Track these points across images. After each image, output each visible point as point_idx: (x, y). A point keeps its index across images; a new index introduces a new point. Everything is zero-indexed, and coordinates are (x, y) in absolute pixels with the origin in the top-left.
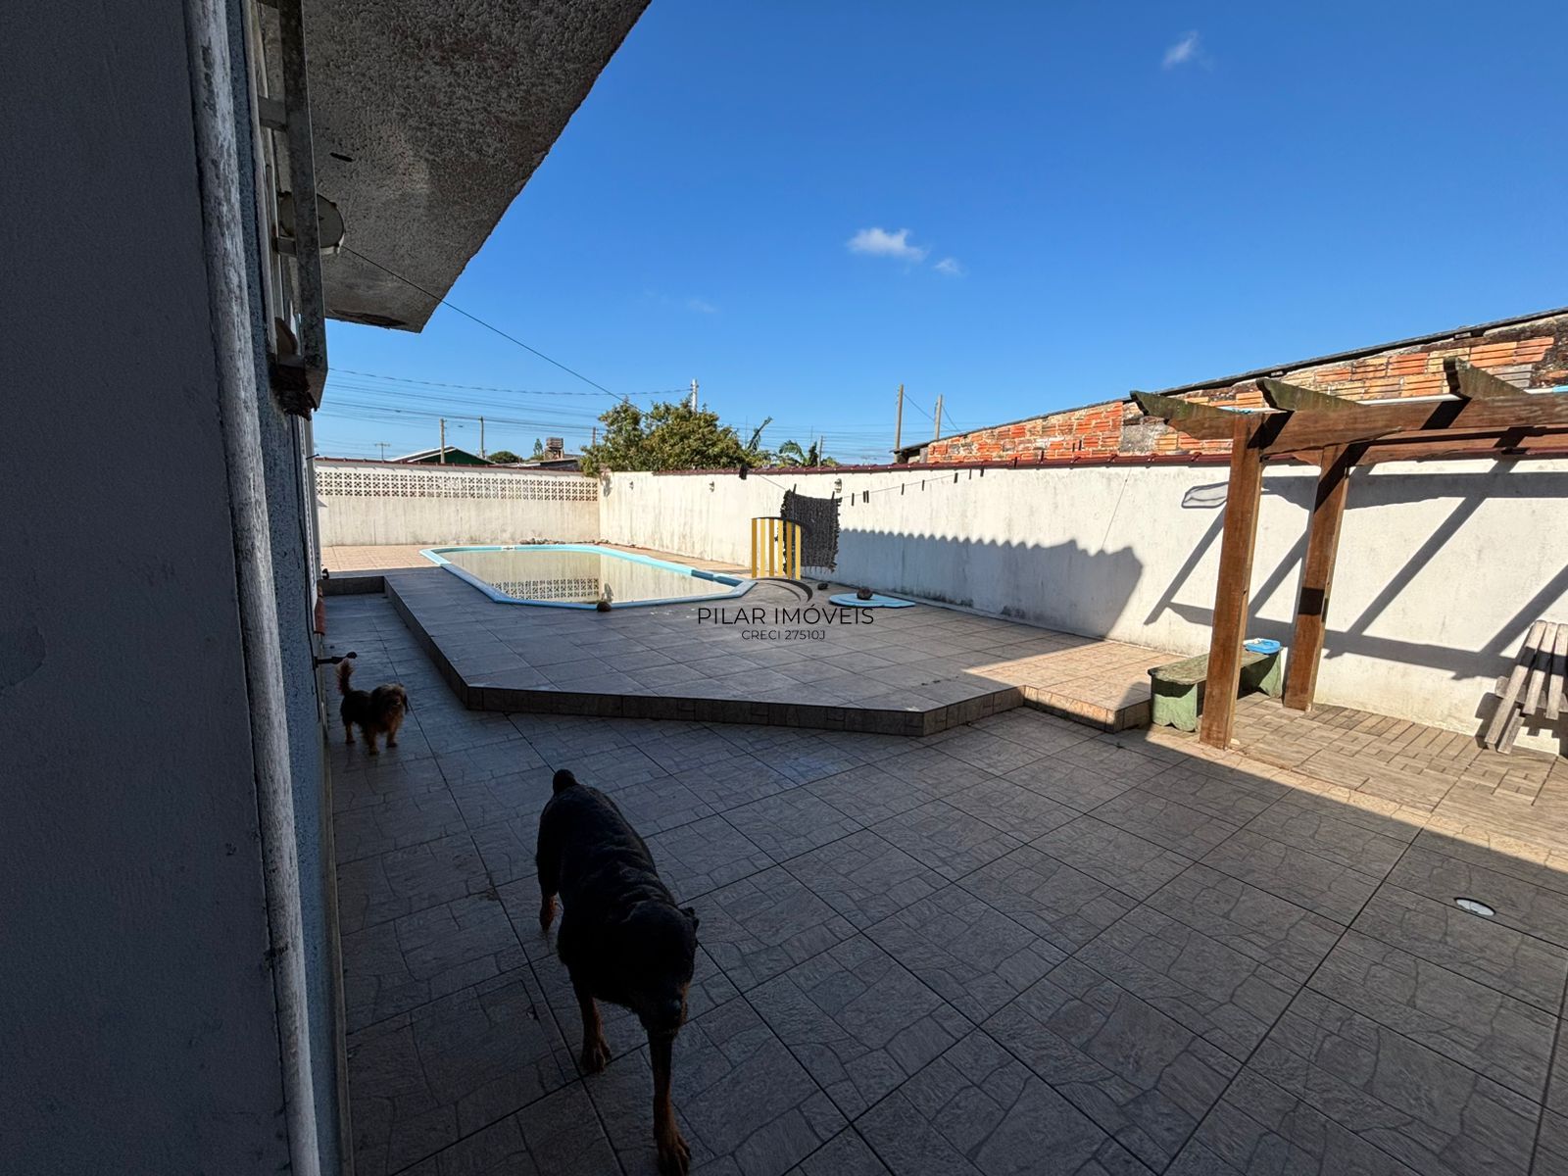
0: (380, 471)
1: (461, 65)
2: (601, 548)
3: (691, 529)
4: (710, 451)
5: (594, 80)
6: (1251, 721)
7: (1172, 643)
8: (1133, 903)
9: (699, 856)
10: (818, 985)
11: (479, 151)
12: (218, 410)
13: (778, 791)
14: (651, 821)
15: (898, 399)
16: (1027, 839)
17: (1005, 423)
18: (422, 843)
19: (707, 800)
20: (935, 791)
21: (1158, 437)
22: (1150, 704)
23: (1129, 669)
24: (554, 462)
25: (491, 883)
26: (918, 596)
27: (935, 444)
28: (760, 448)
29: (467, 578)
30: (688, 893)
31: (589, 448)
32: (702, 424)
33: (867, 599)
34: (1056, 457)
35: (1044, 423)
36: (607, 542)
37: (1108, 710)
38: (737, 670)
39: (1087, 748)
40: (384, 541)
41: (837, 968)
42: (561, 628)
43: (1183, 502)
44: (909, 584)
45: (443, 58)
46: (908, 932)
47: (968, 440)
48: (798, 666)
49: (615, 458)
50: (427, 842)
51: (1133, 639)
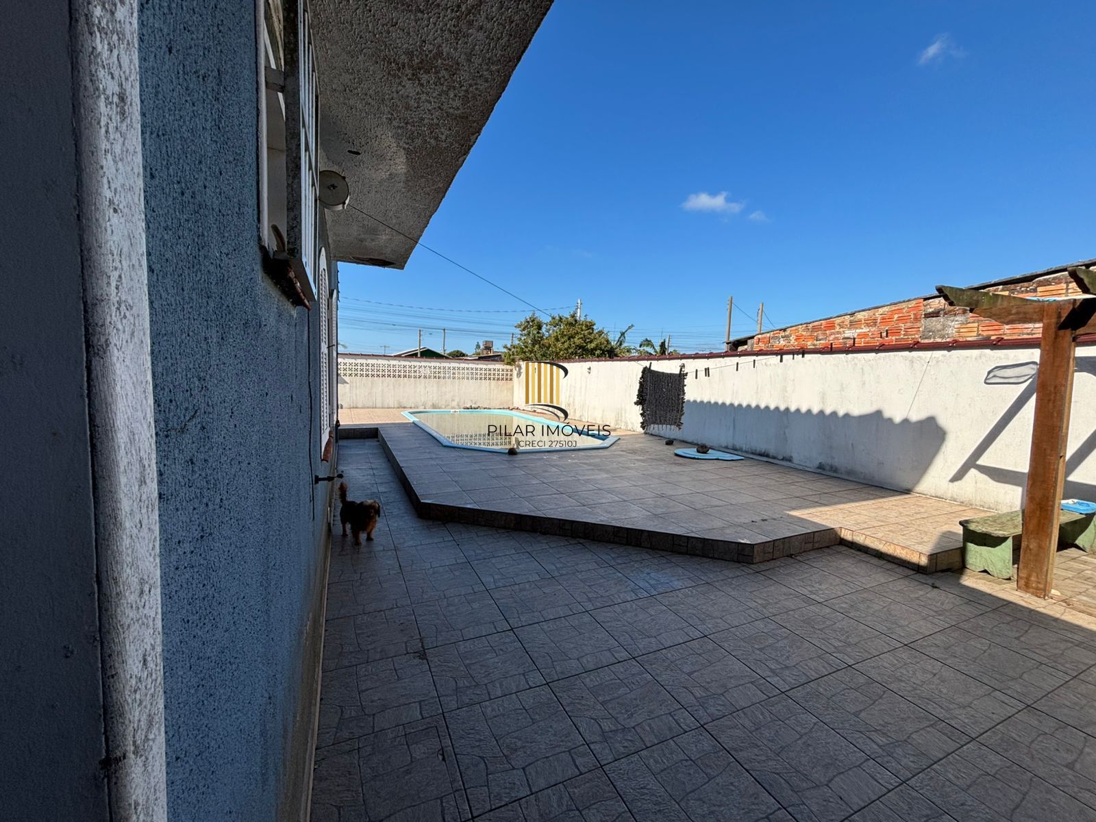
0: (381, 362)
1: (424, 78)
2: (514, 412)
3: (574, 399)
4: (589, 346)
5: (510, 76)
6: (1070, 574)
7: (978, 498)
8: (965, 739)
9: (572, 643)
10: (665, 769)
11: (436, 138)
12: (75, 203)
13: (634, 598)
14: (537, 611)
15: (728, 307)
16: (851, 662)
17: (818, 319)
18: (381, 611)
19: (579, 600)
20: (764, 610)
21: (959, 326)
22: (963, 551)
23: (938, 520)
24: (486, 355)
25: (423, 647)
26: (746, 452)
27: (760, 336)
28: (624, 345)
29: (426, 429)
30: (562, 673)
31: (509, 346)
32: (584, 328)
33: (705, 453)
34: (863, 345)
35: (852, 318)
36: (517, 409)
37: (920, 553)
38: (604, 501)
39: (901, 585)
40: (381, 406)
41: (683, 757)
42: (484, 465)
43: (986, 379)
44: (740, 443)
45: (413, 75)
46: (744, 732)
47: (787, 333)
48: (650, 501)
49: (525, 352)
50: (384, 611)
51: (939, 494)
